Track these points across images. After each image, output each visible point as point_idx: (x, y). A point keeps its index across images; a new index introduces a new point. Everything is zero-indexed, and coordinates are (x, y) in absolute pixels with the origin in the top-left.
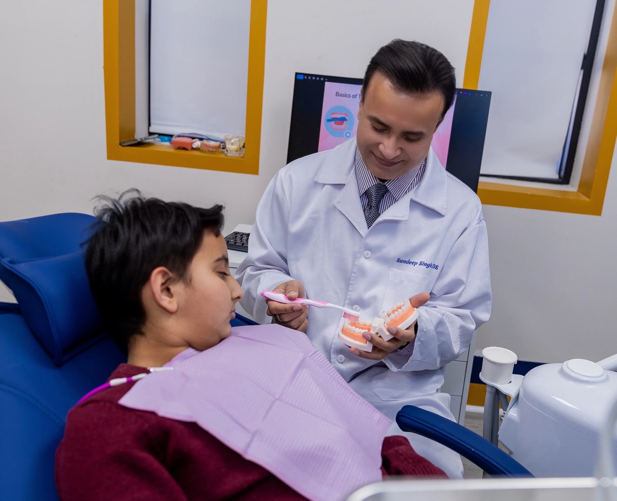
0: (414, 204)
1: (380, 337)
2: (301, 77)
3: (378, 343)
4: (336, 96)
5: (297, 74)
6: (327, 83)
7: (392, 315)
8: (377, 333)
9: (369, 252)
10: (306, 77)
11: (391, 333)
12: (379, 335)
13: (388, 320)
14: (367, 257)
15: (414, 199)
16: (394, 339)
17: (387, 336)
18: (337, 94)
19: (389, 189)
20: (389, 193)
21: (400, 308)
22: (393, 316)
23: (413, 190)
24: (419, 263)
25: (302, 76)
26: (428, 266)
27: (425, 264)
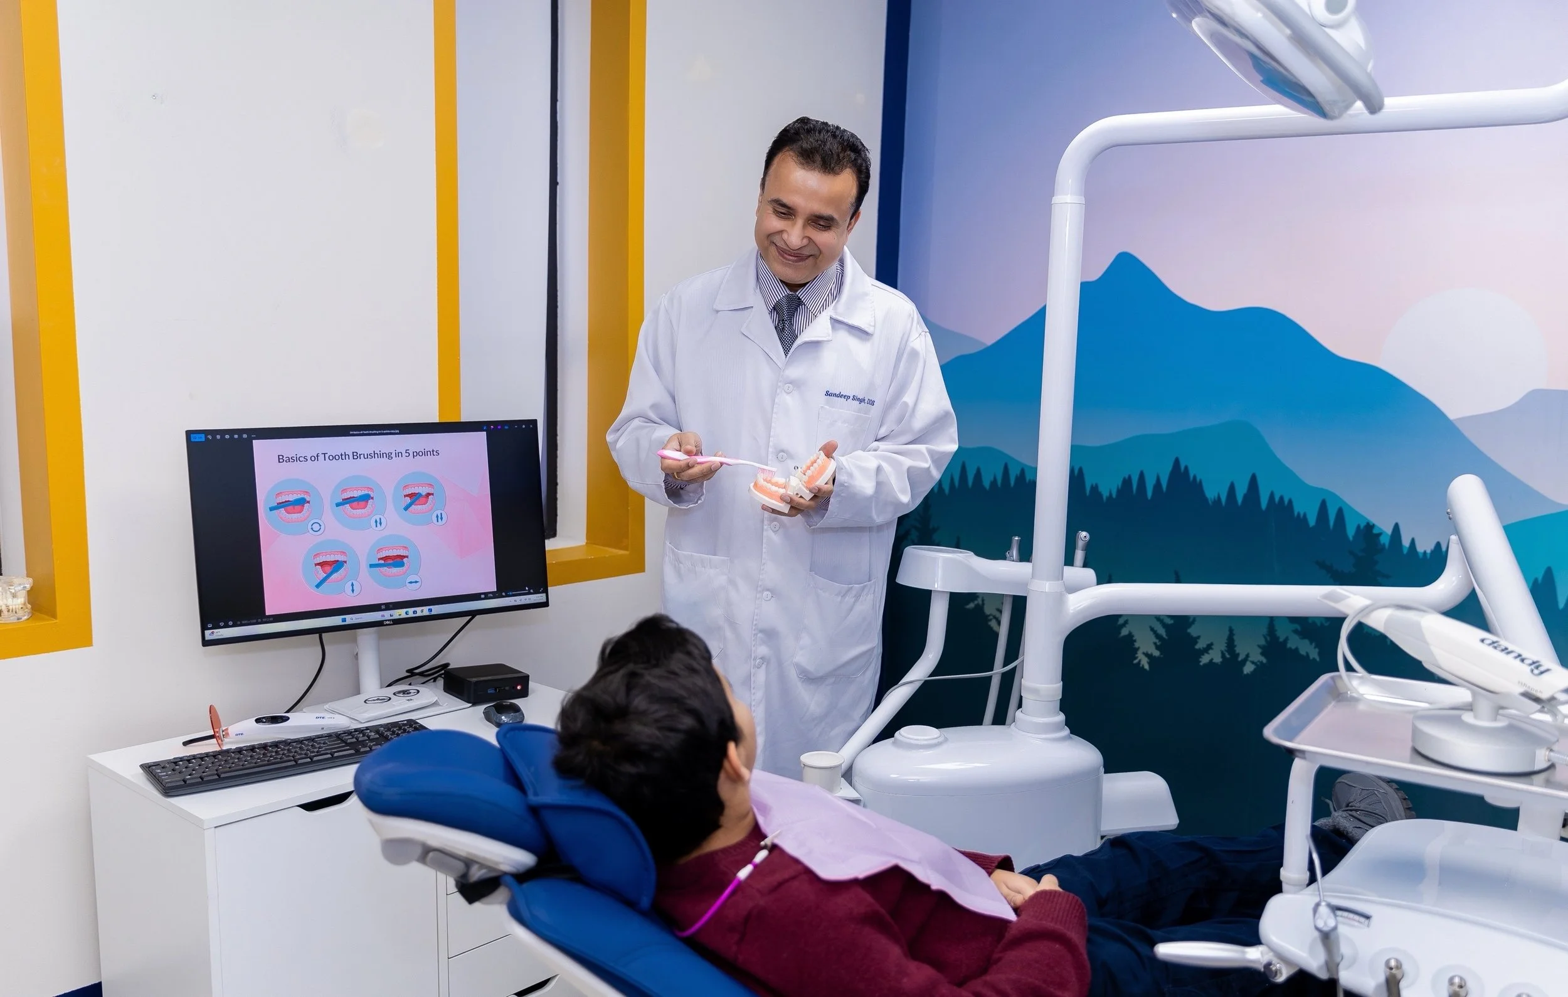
0: (836, 322)
1: (801, 497)
2: (201, 438)
3: (799, 504)
4: (279, 462)
5: (189, 433)
6: (256, 444)
7: (808, 471)
8: (797, 494)
9: (790, 385)
10: (210, 437)
11: (811, 491)
12: (799, 496)
13: (805, 478)
14: (788, 391)
15: (834, 316)
16: (815, 497)
17: (808, 496)
18: (280, 459)
19: (802, 299)
20: (803, 306)
21: (815, 462)
22: (809, 473)
23: (831, 307)
24: (852, 397)
25: (203, 436)
26: (861, 401)
27: (859, 399)
